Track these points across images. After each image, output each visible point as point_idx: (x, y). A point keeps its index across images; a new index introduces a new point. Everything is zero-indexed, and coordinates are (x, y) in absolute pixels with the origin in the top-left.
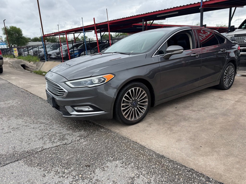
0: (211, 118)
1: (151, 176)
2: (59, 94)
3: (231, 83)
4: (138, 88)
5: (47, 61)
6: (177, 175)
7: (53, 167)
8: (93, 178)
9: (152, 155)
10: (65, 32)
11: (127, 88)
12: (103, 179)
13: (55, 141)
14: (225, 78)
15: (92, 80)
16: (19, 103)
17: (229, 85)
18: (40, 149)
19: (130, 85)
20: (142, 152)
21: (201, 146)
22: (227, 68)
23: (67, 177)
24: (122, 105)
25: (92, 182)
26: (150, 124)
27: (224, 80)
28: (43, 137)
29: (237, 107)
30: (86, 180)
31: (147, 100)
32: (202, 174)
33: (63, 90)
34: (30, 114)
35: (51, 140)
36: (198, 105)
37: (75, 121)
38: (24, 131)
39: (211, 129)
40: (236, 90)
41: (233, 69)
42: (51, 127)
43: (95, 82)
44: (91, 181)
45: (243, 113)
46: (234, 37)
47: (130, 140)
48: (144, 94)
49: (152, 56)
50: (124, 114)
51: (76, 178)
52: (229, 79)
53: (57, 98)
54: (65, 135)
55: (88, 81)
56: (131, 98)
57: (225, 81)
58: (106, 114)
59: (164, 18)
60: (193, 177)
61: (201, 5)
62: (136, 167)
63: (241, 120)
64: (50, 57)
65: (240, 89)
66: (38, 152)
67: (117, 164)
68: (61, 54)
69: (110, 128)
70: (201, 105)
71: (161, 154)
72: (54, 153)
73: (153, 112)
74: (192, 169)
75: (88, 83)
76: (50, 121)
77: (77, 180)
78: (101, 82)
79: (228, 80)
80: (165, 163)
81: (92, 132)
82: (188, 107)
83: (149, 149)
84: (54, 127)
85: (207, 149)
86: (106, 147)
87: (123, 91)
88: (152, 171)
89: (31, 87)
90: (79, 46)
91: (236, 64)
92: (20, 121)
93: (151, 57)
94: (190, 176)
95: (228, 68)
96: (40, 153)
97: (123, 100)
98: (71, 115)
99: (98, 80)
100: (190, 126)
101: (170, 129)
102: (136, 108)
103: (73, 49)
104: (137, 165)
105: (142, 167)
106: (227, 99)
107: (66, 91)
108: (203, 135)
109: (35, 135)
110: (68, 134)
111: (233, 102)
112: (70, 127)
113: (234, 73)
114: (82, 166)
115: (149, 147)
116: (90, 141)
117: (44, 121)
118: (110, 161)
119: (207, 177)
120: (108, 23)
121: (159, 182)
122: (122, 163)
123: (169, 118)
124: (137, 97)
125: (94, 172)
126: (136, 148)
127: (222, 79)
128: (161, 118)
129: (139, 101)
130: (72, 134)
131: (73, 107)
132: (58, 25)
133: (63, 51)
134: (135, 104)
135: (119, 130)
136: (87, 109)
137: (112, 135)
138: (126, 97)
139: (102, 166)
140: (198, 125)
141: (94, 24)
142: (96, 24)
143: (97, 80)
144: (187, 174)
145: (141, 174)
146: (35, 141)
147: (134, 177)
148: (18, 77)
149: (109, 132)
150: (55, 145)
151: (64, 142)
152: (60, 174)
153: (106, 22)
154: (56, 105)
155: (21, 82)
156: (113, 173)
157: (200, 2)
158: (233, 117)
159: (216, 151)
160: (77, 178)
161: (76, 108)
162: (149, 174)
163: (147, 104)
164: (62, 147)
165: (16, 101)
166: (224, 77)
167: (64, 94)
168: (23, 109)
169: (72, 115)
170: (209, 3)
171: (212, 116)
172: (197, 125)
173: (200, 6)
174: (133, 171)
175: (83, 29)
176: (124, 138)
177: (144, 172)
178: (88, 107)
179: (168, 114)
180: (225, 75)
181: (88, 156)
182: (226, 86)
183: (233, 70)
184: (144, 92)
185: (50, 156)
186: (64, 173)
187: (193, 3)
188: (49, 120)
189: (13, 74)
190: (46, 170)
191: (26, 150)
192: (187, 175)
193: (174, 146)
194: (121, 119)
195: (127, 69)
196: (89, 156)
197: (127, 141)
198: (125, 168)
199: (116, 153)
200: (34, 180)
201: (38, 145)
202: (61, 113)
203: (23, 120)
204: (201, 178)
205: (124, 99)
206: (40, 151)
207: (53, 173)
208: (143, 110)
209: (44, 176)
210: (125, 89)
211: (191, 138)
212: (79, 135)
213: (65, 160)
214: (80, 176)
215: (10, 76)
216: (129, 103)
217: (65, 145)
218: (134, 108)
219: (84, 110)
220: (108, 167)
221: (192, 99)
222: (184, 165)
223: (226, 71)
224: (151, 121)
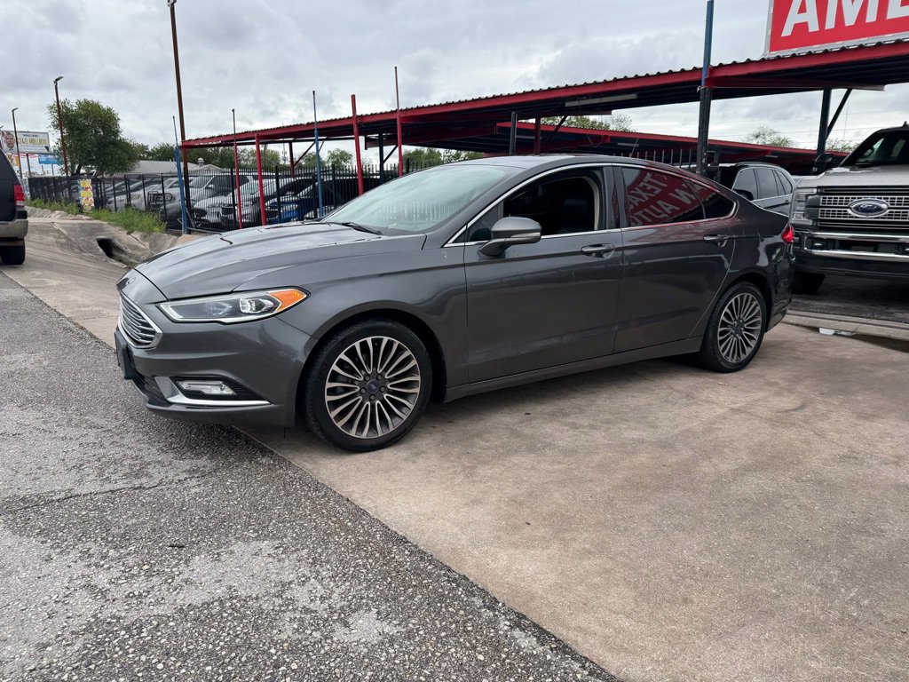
0: (616, 451)
1: (339, 584)
2: (143, 338)
3: (748, 351)
4: (386, 339)
5: (189, 232)
6: (415, 586)
7: (79, 540)
8: (178, 575)
9: (374, 535)
10: (255, 135)
11: (349, 336)
12: (203, 580)
13: (114, 477)
14: (722, 333)
15: (238, 301)
16: (46, 363)
17: (739, 355)
18: (63, 493)
19: (359, 328)
20: (349, 524)
21: (528, 523)
22: (733, 300)
23: (109, 568)
24: (329, 385)
25: (170, 584)
26: (417, 454)
27: (720, 338)
28: (81, 465)
29: (721, 426)
30: (158, 579)
31: (418, 378)
32: (483, 590)
33: (151, 327)
34: (68, 400)
35: (100, 475)
36: (600, 411)
37: (195, 430)
38: (33, 445)
39: (591, 481)
40: (761, 376)
41: (757, 305)
42: (116, 438)
43: (244, 308)
44: (170, 581)
45: (725, 446)
46: (818, 193)
47: (335, 492)
48: (408, 360)
49: (446, 243)
50: (333, 414)
51: (132, 572)
52: (740, 338)
53: (137, 352)
54: (149, 464)
55: (224, 304)
56: (361, 367)
57: (722, 342)
58: (272, 408)
59: (606, 109)
60: (455, 595)
61: (704, 76)
62: (310, 560)
63: (706, 463)
64: (200, 220)
65: (776, 374)
66: (52, 501)
67: (260, 549)
68: (237, 213)
69: (289, 456)
70: (611, 413)
71: (400, 533)
72: (97, 508)
73: (449, 422)
74: (465, 578)
75: (226, 310)
76: (121, 422)
77: (134, 575)
78: (263, 310)
79: (735, 339)
80: (397, 557)
81: (230, 464)
82: (567, 415)
83: (376, 517)
84: (126, 441)
85: (541, 532)
86: (253, 506)
87: (332, 344)
88: (351, 572)
89: (100, 315)
90: (304, 189)
91: (770, 290)
92: (31, 417)
93: (442, 247)
94: (447, 593)
95: (736, 300)
96: (57, 504)
97: (333, 371)
98: (171, 404)
99: (254, 305)
100: (533, 468)
101: (470, 472)
102: (378, 402)
103: (279, 199)
104: (317, 555)
105: (328, 562)
106: (708, 402)
107: (158, 331)
108: (556, 495)
109: (61, 457)
110: (159, 462)
111: (720, 411)
112: (172, 443)
113: (760, 319)
114: (161, 545)
115: (376, 513)
116: (213, 485)
117: (103, 420)
118: (247, 540)
119: (495, 598)
120: (396, 116)
121: (354, 597)
122: (277, 548)
123: (487, 441)
124: (381, 366)
125: (187, 562)
126: (339, 513)
127: (711, 335)
128: (460, 441)
129: (390, 380)
130: (170, 464)
131: (177, 379)
132: (233, 111)
133: (243, 203)
134: (374, 387)
135: (315, 463)
136: (216, 391)
137: (287, 474)
138: (341, 364)
139: (218, 548)
140: (561, 466)
141: (351, 115)
142: (358, 116)
143: (251, 303)
144: (442, 587)
145: (315, 578)
146: (54, 474)
147: (291, 583)
148: (69, 282)
149: (281, 468)
150: (108, 487)
151: (137, 483)
152: (93, 560)
153: (392, 112)
154: (135, 373)
155: (72, 297)
156: (238, 569)
157: (701, 69)
158: (686, 454)
159: (563, 539)
160: (135, 571)
161: (185, 385)
162: (337, 578)
163: (417, 390)
164: (126, 493)
165: (39, 356)
166: (720, 330)
167: (151, 339)
168: (50, 383)
169: (173, 406)
170: (729, 74)
171: (623, 445)
172: (556, 467)
173: (699, 83)
174: (295, 569)
175: (316, 132)
176: (318, 486)
177: (324, 573)
178: (220, 386)
179: (493, 430)
180: (724, 324)
181: (191, 521)
182: (729, 359)
183: (758, 308)
184: (408, 353)
185: (84, 513)
186: (104, 557)
187: (679, 70)
188: (118, 420)
189: (59, 271)
190: (58, 547)
191: (22, 494)
192: (440, 590)
193: (452, 515)
194: (321, 429)
195: (352, 279)
196: (193, 524)
197: (323, 493)
198: (279, 561)
199: (274, 521)
200: (18, 566)
201: (61, 483)
202: (146, 396)
203: (40, 415)
204: (475, 599)
205: (334, 367)
206: (58, 501)
207: (74, 555)
208: (404, 410)
209: (49, 559)
210: (340, 338)
211: (512, 500)
212: (188, 467)
213: (120, 528)
214: (146, 567)
215: (45, 277)
216: (356, 383)
217: (137, 491)
218: (370, 400)
219: (206, 392)
220: (232, 552)
221: (593, 393)
222: (448, 564)
223: (726, 309)
224: (427, 444)
